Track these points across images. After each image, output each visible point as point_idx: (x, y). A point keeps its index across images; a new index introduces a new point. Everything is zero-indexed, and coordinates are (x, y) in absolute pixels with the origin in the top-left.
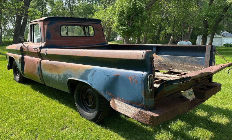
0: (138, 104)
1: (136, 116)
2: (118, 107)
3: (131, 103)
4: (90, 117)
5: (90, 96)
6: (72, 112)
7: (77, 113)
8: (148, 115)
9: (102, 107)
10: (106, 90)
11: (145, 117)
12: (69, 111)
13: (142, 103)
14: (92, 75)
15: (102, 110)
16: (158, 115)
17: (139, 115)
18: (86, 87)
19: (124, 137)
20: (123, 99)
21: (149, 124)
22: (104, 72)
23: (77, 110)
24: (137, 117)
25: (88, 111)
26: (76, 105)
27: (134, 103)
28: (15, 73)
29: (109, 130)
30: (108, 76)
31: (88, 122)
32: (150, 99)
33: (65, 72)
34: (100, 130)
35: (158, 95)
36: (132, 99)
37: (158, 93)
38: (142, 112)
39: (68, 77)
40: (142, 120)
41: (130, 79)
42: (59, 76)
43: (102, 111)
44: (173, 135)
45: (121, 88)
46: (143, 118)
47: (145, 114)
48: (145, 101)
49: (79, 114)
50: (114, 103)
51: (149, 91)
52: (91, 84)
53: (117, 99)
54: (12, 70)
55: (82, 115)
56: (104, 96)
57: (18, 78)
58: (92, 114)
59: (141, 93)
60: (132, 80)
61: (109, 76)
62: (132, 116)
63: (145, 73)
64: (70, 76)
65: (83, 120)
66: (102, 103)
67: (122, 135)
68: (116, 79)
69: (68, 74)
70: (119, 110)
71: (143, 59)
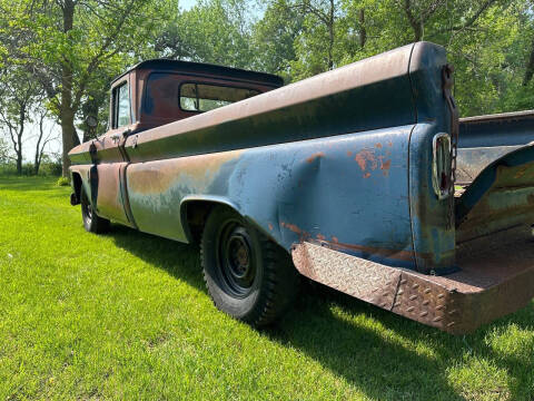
0: (394, 251)
1: (386, 295)
2: (319, 267)
3: (367, 251)
4: (239, 309)
5: (241, 250)
6: (196, 296)
7: (207, 300)
8: (436, 289)
9: (272, 276)
10: (280, 218)
11: (423, 298)
12: (188, 296)
13: (410, 246)
14: (240, 176)
15: (272, 286)
16: (479, 290)
17: (400, 291)
18: (229, 224)
19: (340, 373)
20: (335, 239)
21: (440, 324)
22: (272, 157)
23: (206, 291)
24: (390, 298)
25: (234, 292)
26: (205, 278)
27: (377, 250)
28: (86, 212)
29: (292, 350)
30: (285, 168)
31: (232, 323)
32: (440, 231)
33: (174, 185)
34: (265, 349)
35: (469, 216)
36: (368, 236)
37: (468, 211)
38: (409, 281)
39: (182, 195)
40: (412, 310)
41: (362, 162)
42: (163, 198)
43: (272, 291)
44: (505, 371)
45: (329, 201)
46: (417, 302)
47: (425, 284)
48: (423, 237)
49: (212, 303)
50: (305, 254)
51: (437, 196)
52: (238, 205)
53: (316, 242)
54: (79, 207)
55: (218, 304)
56: (274, 235)
57: (89, 221)
58: (244, 302)
59: (407, 206)
60: (369, 163)
61: (289, 167)
62: (369, 296)
63: (420, 129)
64: (187, 191)
65: (220, 319)
66: (271, 265)
67: (334, 368)
68: (311, 171)
69: (180, 188)
70: (321, 277)
71: (412, 69)
